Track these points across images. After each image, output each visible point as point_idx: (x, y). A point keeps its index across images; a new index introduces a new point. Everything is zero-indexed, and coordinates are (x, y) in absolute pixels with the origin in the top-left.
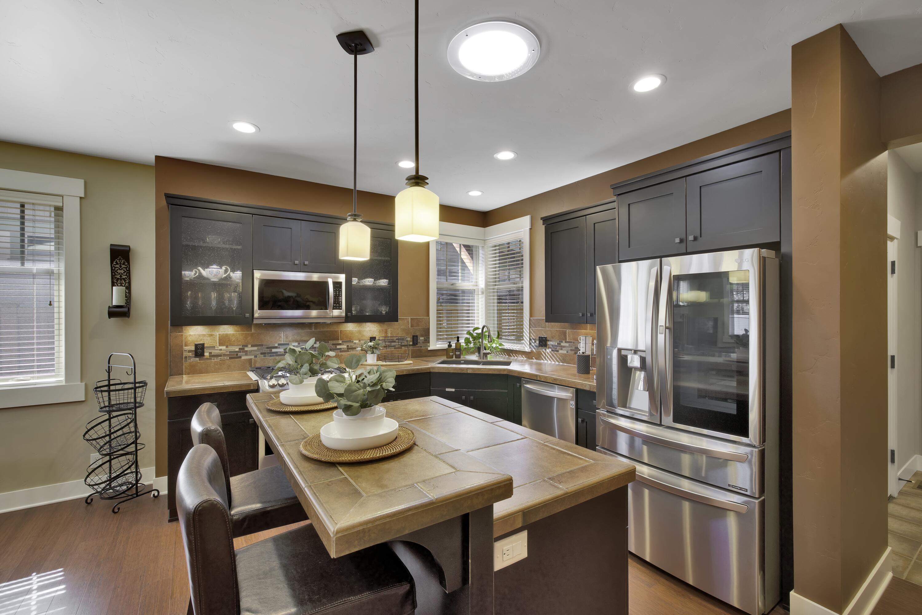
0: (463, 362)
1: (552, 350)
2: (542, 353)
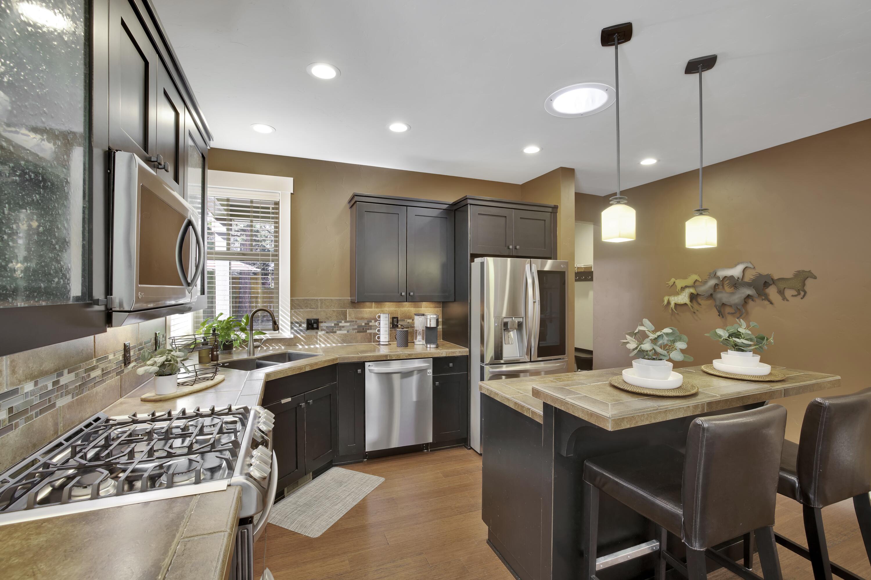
0: (228, 364)
1: (327, 332)
2: (304, 339)
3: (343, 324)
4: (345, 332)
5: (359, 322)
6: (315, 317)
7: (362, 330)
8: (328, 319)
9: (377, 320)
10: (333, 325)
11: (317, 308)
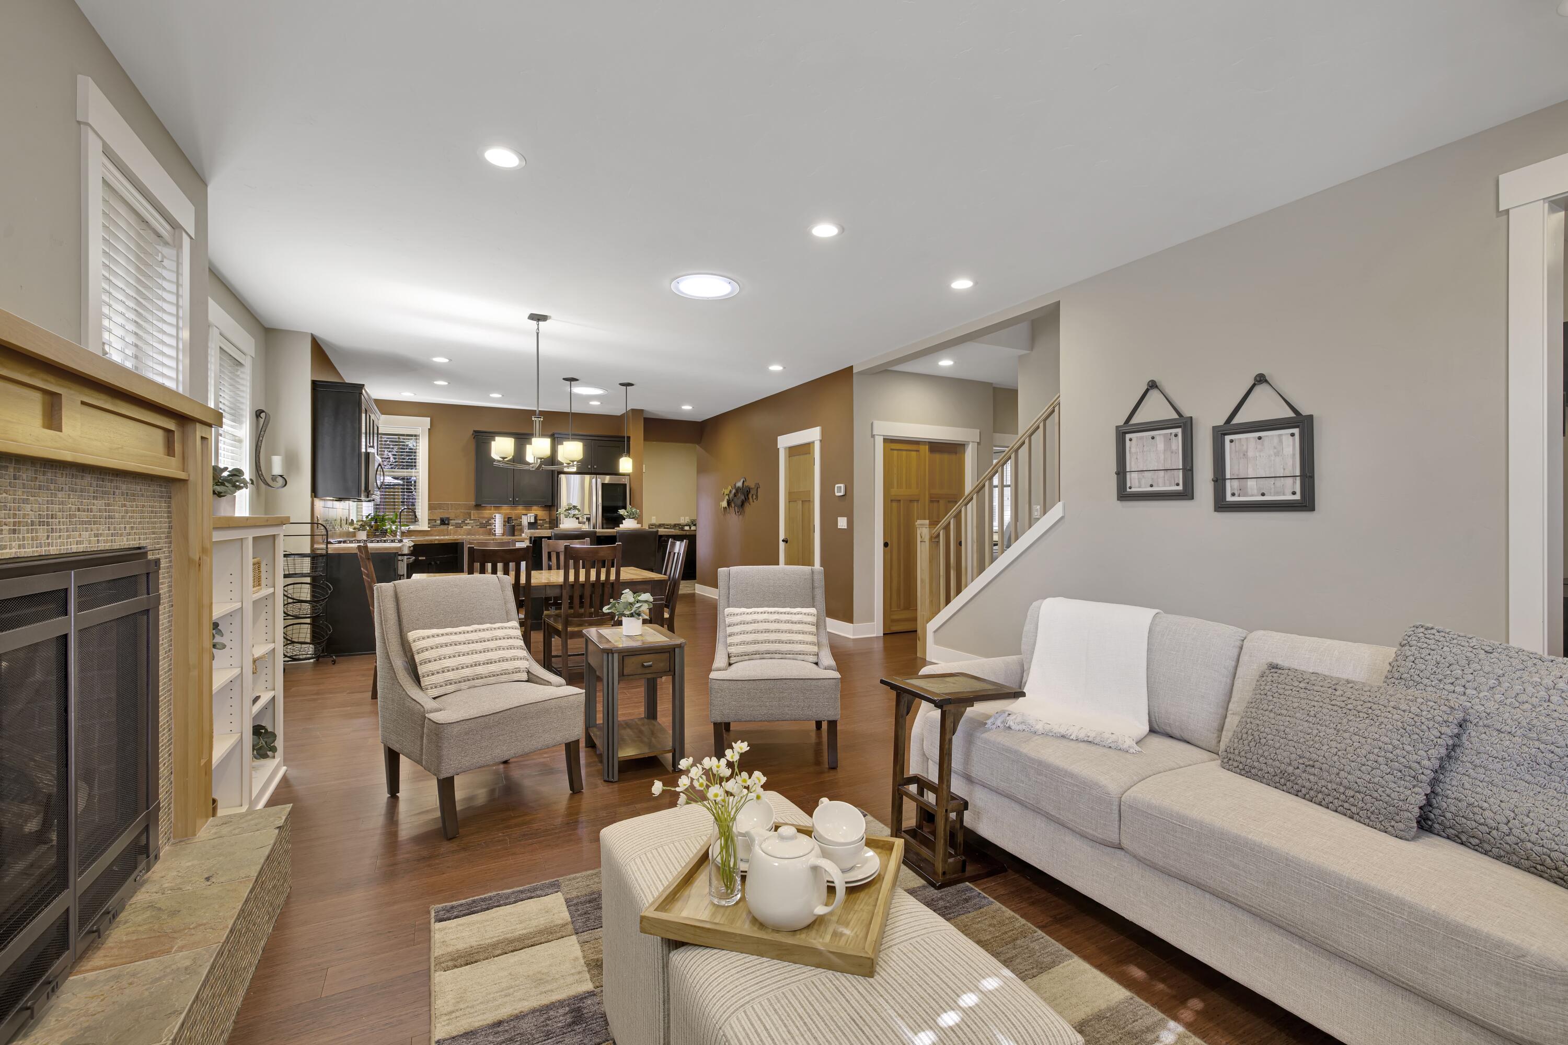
3: (468, 521)
4: (471, 527)
5: (481, 520)
6: (447, 516)
7: (483, 526)
8: (457, 517)
9: (494, 518)
10: (461, 522)
11: (448, 510)
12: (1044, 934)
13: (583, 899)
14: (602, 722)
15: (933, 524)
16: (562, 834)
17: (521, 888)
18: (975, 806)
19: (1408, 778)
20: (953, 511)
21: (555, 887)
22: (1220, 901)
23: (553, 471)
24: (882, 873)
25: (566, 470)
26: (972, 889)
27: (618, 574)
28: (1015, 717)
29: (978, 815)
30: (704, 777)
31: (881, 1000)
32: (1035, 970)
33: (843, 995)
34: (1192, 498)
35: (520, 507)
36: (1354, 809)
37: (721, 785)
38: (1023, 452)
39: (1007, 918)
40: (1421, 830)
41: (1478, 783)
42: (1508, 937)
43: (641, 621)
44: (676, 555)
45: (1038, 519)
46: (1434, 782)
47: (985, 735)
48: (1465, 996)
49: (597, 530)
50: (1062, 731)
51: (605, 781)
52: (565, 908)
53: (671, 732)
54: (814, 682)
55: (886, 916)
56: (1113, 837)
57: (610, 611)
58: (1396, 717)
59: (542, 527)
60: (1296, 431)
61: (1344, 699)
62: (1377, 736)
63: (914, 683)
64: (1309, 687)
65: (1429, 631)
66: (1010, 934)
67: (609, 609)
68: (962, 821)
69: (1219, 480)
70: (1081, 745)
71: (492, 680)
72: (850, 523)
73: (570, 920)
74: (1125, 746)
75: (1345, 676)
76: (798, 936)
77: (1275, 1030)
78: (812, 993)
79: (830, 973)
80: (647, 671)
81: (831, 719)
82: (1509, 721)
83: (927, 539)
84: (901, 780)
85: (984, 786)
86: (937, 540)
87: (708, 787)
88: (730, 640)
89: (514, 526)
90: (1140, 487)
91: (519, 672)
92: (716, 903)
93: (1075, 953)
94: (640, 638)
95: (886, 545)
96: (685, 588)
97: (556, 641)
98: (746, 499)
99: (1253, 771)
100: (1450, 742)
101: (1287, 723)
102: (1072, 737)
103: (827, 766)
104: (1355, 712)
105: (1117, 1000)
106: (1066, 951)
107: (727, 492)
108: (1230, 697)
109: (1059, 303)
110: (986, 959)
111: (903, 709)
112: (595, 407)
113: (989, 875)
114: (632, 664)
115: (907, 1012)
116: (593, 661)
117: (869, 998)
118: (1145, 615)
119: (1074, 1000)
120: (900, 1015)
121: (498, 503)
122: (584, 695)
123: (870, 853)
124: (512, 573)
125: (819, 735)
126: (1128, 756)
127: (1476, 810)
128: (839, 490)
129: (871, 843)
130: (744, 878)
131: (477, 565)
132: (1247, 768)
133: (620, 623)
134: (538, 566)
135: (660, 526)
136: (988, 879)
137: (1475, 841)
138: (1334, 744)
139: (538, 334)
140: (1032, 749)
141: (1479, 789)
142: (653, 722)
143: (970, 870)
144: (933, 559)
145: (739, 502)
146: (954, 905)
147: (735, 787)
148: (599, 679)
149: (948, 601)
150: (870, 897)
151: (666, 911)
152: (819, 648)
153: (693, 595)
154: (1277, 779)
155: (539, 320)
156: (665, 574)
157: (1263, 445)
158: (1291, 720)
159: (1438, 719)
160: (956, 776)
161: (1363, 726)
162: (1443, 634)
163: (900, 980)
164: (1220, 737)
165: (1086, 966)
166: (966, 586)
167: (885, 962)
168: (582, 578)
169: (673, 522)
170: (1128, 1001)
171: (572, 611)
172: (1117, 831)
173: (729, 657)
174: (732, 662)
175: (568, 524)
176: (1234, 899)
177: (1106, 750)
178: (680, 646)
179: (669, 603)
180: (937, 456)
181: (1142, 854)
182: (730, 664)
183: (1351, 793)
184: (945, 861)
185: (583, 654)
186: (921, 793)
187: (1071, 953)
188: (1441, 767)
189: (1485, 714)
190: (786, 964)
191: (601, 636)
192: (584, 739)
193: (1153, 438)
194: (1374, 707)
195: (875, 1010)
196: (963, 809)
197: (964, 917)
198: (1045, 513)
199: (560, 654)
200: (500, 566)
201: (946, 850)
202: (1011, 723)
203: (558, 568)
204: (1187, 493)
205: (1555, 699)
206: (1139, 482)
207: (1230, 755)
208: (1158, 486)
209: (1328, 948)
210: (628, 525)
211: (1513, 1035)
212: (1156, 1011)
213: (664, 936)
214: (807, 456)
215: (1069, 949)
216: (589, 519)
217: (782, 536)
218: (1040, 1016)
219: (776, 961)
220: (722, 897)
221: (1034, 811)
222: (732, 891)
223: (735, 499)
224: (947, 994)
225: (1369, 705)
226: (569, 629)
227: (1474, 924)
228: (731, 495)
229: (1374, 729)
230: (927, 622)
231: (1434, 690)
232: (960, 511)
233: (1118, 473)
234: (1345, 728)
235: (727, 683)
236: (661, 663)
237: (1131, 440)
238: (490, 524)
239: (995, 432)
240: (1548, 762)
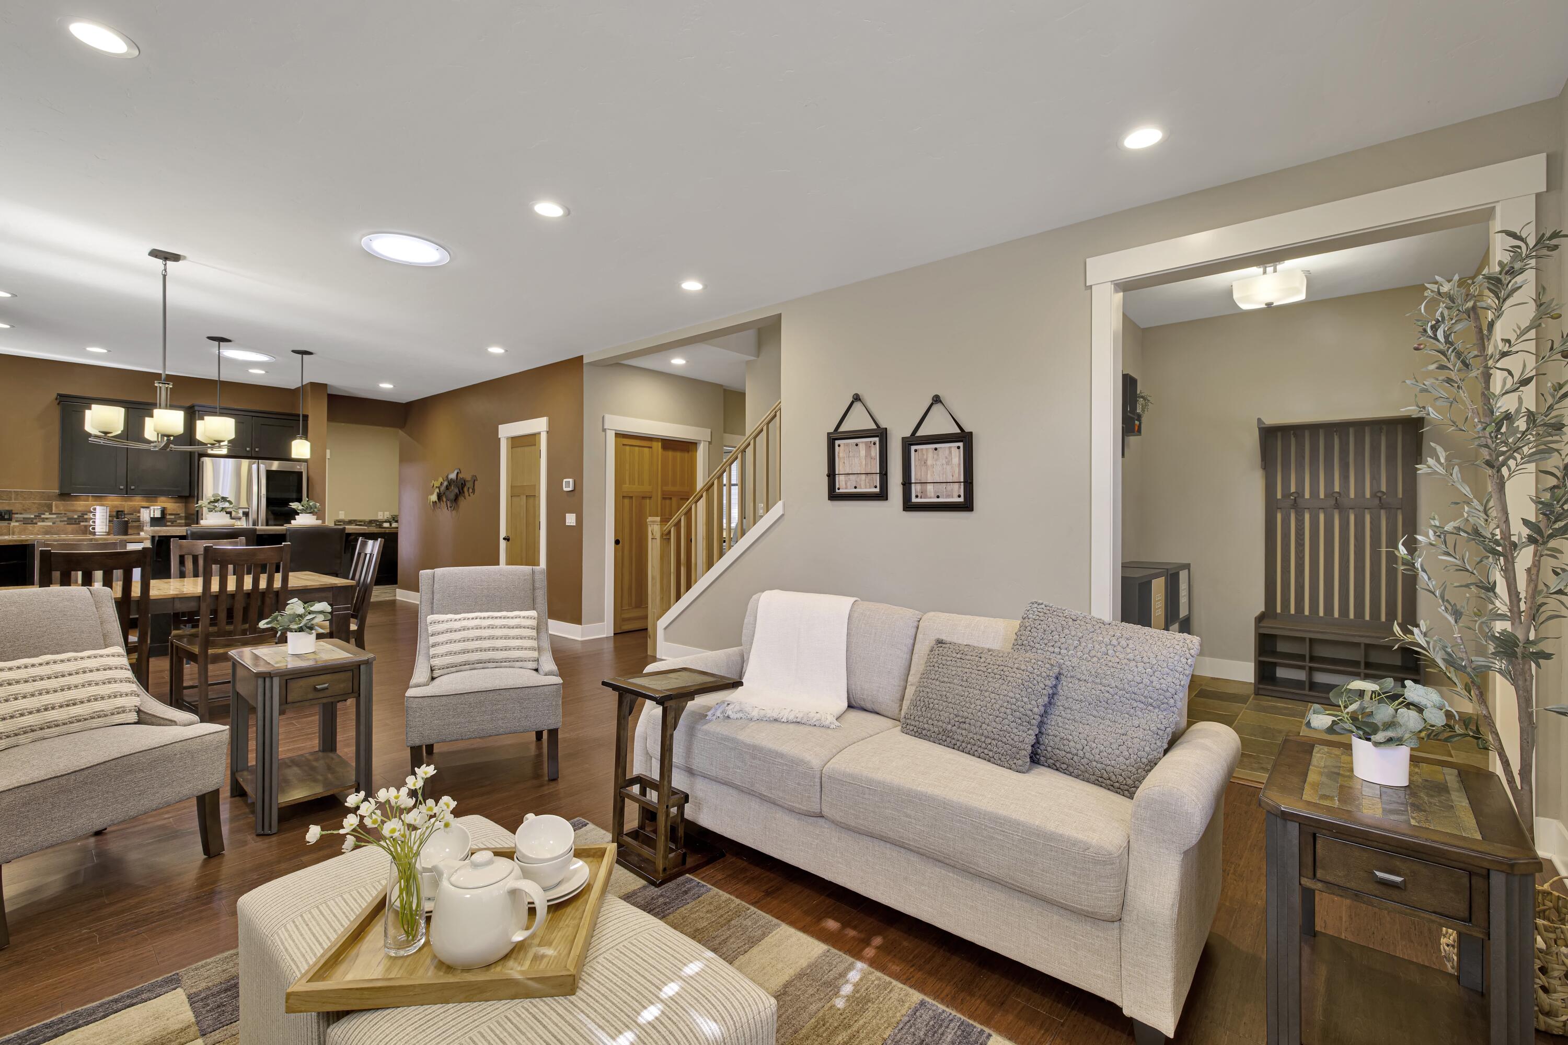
3: (46, 515)
4: (51, 524)
5: (69, 514)
6: (7, 508)
7: (73, 521)
8: (26, 511)
9: (93, 512)
10: (33, 516)
11: (11, 499)
12: (756, 910)
13: (215, 990)
14: (254, 763)
15: (664, 521)
16: (187, 913)
17: (116, 996)
18: (696, 798)
19: (1025, 724)
20: (684, 509)
21: (173, 983)
22: (898, 848)
23: (191, 454)
24: (592, 883)
25: (210, 452)
26: (692, 880)
27: (285, 580)
28: (733, 706)
29: (699, 806)
30: (378, 812)
31: (582, 1016)
32: (747, 946)
33: (539, 1022)
34: (887, 499)
35: (138, 498)
36: (991, 754)
37: (400, 818)
38: (749, 451)
39: (723, 902)
40: (1032, 764)
41: (1067, 721)
42: (1081, 836)
43: (314, 636)
44: (368, 556)
45: (762, 517)
46: (1041, 724)
47: (705, 727)
48: (1055, 888)
49: (259, 527)
50: (775, 715)
51: (258, 835)
52: (187, 1007)
53: (354, 764)
54: (533, 690)
55: (593, 926)
56: (815, 808)
57: (269, 626)
58: (1018, 675)
59: (173, 523)
60: (961, 444)
61: (986, 664)
62: (1006, 692)
63: (638, 682)
64: (963, 657)
65: (1040, 606)
66: (725, 916)
67: (267, 623)
68: (682, 814)
69: (907, 484)
70: (792, 726)
71: (76, 726)
72: (579, 520)
73: (193, 1020)
74: (827, 723)
75: (988, 646)
76: (492, 971)
77: (935, 949)
78: (505, 1029)
79: (527, 1003)
80: (321, 695)
81: (551, 727)
82: (1085, 672)
83: (658, 536)
84: (623, 781)
85: (705, 776)
86: (668, 537)
87: (383, 822)
88: (432, 651)
89: (127, 522)
90: (846, 488)
91: (124, 712)
92: (394, 955)
93: (783, 921)
94: (312, 656)
95: (617, 542)
96: (379, 594)
97: (190, 670)
98: (461, 492)
99: (924, 732)
100: (1051, 692)
101: (947, 689)
102: (783, 720)
103: (546, 778)
104: (993, 675)
105: (816, 956)
106: (775, 921)
107: (437, 484)
108: (909, 670)
109: (780, 315)
110: (691, 947)
111: (626, 709)
112: (257, 376)
113: (707, 863)
114: (297, 690)
115: (608, 1021)
116: (242, 689)
117: (568, 1017)
118: (846, 603)
119: (780, 966)
120: (600, 1026)
121: (99, 490)
122: (227, 732)
123: (579, 864)
124: (118, 586)
125: (539, 747)
126: (829, 732)
127: (1065, 742)
128: (568, 485)
129: (579, 853)
130: (428, 919)
131: (56, 575)
132: (919, 730)
133: (283, 640)
134: (163, 573)
135: (350, 522)
136: (707, 867)
137: (1064, 766)
138: (978, 702)
139: (164, 276)
140: (749, 736)
141: (1067, 726)
142: (331, 755)
143: (690, 861)
144: (664, 556)
145: (452, 496)
146: (673, 900)
147: (418, 818)
148: (253, 710)
149: (678, 597)
150: (577, 910)
151: (324, 979)
152: (539, 653)
153: (393, 603)
154: (940, 736)
155: (166, 259)
156: (353, 579)
157: (938, 455)
158: (951, 685)
159: (1044, 674)
160: (678, 770)
161: (997, 685)
162: (1048, 608)
163: (603, 990)
164: (901, 706)
165: (791, 930)
166: (696, 582)
167: (589, 975)
168: (231, 586)
169: (368, 518)
170: (825, 954)
171: (215, 629)
172: (819, 801)
173: (432, 670)
174: (435, 675)
175: (212, 520)
176: (907, 844)
177: (811, 728)
178: (368, 663)
179: (358, 612)
180: (670, 454)
181: (838, 819)
182: (433, 679)
183: (988, 741)
184: (665, 857)
185: (229, 682)
186: (643, 792)
187: (779, 922)
188: (1045, 712)
189: (1071, 668)
190: (476, 1004)
191: (256, 658)
192: (228, 788)
193: (857, 445)
194: (1005, 669)
195: (574, 1028)
196: (683, 802)
197: (683, 909)
198: (767, 511)
199: (196, 683)
200: (98, 575)
201: (666, 846)
202: (729, 713)
203: (196, 575)
204: (882, 495)
205: (1110, 652)
206: (846, 484)
207: (908, 721)
208: (861, 488)
209: (971, 870)
210: (303, 521)
211: (1082, 910)
212: (847, 957)
213: (321, 1010)
214: (533, 447)
215: (777, 918)
216: (246, 514)
217: (503, 533)
218: (738, 990)
219: (463, 1004)
220: (401, 946)
221: (749, 794)
222: (414, 937)
223: (448, 493)
224: (650, 991)
225: (1001, 668)
226: (210, 651)
227: (1060, 831)
228: (443, 488)
229: (1004, 687)
230: (658, 619)
231: (1042, 652)
232: (691, 508)
233: (829, 476)
234: (985, 689)
235: (428, 699)
236: (342, 683)
237: (839, 446)
238: (86, 520)
239: (725, 432)
240: (1106, 700)
